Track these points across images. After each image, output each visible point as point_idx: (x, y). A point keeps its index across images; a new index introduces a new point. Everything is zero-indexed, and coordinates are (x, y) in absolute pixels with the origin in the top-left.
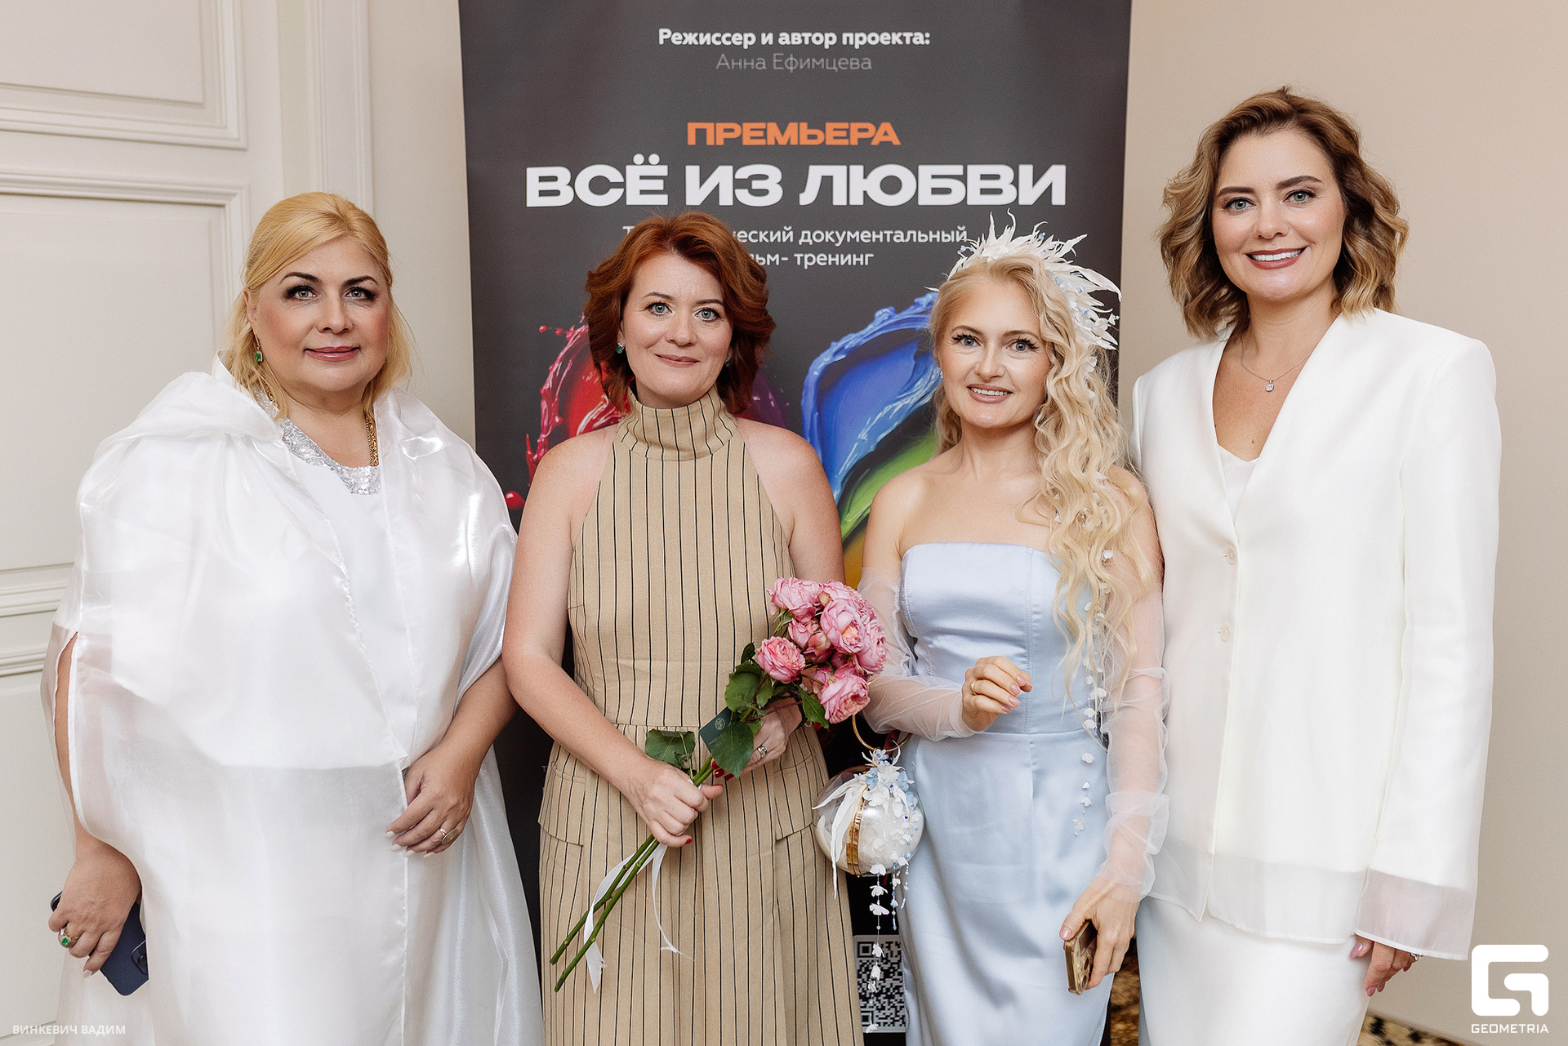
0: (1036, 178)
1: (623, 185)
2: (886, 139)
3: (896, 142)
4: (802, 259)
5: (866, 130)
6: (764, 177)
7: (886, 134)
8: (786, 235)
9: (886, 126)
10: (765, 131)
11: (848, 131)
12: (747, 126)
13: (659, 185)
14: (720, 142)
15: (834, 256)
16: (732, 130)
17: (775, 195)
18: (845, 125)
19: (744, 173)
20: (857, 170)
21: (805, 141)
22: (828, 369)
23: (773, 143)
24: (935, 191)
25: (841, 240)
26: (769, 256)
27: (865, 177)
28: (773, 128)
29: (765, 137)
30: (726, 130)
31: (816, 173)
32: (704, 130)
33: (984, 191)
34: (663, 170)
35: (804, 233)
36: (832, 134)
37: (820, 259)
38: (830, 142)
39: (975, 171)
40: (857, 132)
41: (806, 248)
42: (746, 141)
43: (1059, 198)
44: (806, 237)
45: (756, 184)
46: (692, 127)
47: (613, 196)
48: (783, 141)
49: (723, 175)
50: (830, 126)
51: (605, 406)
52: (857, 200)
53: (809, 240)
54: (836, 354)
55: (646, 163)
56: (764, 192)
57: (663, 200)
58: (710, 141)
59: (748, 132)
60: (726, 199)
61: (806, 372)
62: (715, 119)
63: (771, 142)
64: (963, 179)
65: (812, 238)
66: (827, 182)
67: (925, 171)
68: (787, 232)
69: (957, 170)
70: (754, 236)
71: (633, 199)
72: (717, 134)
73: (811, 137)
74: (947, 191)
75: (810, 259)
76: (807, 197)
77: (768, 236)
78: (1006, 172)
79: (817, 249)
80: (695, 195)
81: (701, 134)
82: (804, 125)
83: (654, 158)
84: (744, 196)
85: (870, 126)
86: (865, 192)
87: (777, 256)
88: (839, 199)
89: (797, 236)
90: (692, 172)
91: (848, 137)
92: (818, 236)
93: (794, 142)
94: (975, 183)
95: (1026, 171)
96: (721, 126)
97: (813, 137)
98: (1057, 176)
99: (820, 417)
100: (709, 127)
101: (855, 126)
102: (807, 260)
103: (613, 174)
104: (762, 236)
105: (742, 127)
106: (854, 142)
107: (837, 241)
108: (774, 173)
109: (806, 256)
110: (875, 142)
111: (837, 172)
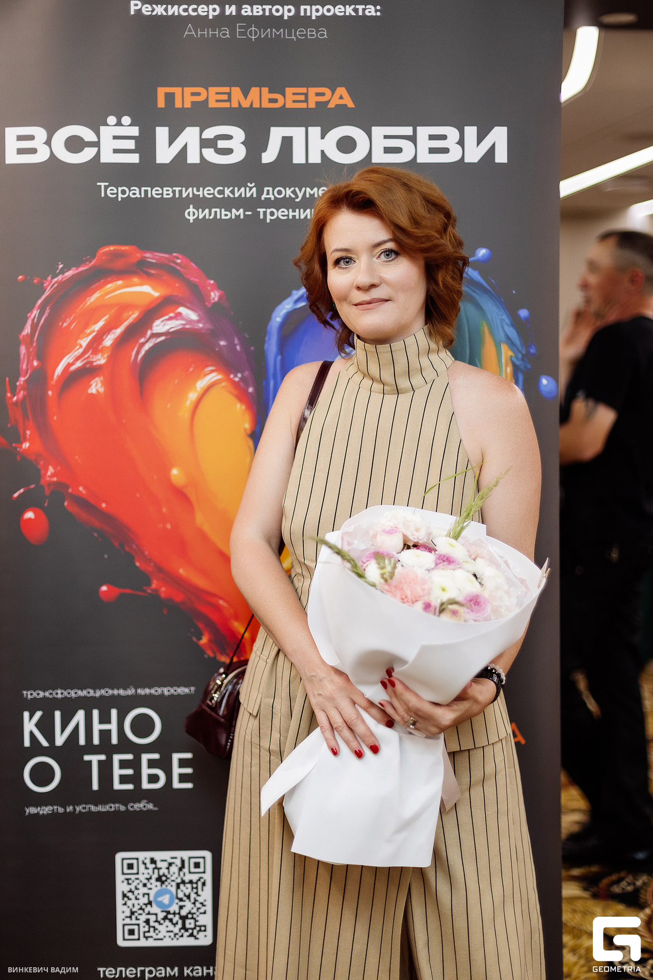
0: (480, 139)
1: (97, 144)
2: (341, 102)
3: (351, 104)
4: (265, 213)
5: (323, 94)
6: (229, 137)
7: (341, 98)
8: (250, 191)
9: (341, 91)
10: (229, 94)
11: (306, 95)
12: (213, 90)
13: (131, 145)
14: (188, 105)
15: (294, 211)
16: (198, 94)
17: (239, 154)
18: (304, 90)
19: (210, 133)
20: (315, 131)
21: (266, 105)
22: (289, 316)
23: (237, 106)
24: (388, 150)
25: (300, 195)
26: (234, 211)
27: (323, 137)
28: (236, 92)
29: (229, 100)
30: (193, 94)
31: (277, 134)
32: (173, 94)
33: (432, 151)
34: (135, 131)
35: (266, 189)
36: (291, 98)
37: (281, 214)
38: (290, 105)
39: (423, 132)
40: (314, 96)
41: (268, 204)
42: (212, 104)
43: (501, 157)
44: (268, 194)
45: (222, 144)
46: (161, 92)
47: (87, 154)
48: (246, 104)
49: (190, 136)
50: (289, 91)
51: (81, 351)
52: (315, 158)
53: (271, 196)
54: (297, 301)
55: (119, 124)
56: (229, 151)
57: (134, 158)
58: (178, 104)
59: (214, 96)
60: (193, 158)
61: (268, 318)
62: (183, 84)
63: (235, 105)
64: (413, 139)
65: (273, 194)
66: (287, 142)
67: (378, 132)
68: (251, 188)
69: (408, 131)
70: (220, 192)
71: (107, 157)
72: (185, 97)
73: (272, 101)
74: (398, 150)
75: (272, 214)
76: (269, 156)
77: (233, 192)
78: (452, 133)
79: (278, 204)
80: (165, 154)
81: (170, 98)
82: (265, 90)
83: (126, 120)
84: (211, 155)
85: (327, 91)
86: (323, 152)
87: (241, 211)
88: (298, 157)
89: (260, 192)
90: (162, 133)
91: (306, 101)
92: (280, 192)
93: (256, 105)
94: (424, 143)
95: (471, 132)
96: (188, 90)
97: (275, 101)
98: (499, 136)
99: (282, 361)
100: (177, 91)
101: (312, 91)
102: (269, 215)
103: (87, 134)
104: (227, 192)
105: (207, 91)
106: (312, 105)
107: (297, 197)
108: (238, 134)
109: (269, 211)
110: (331, 105)
111: (297, 133)
